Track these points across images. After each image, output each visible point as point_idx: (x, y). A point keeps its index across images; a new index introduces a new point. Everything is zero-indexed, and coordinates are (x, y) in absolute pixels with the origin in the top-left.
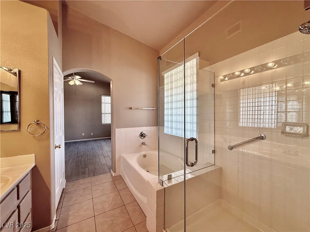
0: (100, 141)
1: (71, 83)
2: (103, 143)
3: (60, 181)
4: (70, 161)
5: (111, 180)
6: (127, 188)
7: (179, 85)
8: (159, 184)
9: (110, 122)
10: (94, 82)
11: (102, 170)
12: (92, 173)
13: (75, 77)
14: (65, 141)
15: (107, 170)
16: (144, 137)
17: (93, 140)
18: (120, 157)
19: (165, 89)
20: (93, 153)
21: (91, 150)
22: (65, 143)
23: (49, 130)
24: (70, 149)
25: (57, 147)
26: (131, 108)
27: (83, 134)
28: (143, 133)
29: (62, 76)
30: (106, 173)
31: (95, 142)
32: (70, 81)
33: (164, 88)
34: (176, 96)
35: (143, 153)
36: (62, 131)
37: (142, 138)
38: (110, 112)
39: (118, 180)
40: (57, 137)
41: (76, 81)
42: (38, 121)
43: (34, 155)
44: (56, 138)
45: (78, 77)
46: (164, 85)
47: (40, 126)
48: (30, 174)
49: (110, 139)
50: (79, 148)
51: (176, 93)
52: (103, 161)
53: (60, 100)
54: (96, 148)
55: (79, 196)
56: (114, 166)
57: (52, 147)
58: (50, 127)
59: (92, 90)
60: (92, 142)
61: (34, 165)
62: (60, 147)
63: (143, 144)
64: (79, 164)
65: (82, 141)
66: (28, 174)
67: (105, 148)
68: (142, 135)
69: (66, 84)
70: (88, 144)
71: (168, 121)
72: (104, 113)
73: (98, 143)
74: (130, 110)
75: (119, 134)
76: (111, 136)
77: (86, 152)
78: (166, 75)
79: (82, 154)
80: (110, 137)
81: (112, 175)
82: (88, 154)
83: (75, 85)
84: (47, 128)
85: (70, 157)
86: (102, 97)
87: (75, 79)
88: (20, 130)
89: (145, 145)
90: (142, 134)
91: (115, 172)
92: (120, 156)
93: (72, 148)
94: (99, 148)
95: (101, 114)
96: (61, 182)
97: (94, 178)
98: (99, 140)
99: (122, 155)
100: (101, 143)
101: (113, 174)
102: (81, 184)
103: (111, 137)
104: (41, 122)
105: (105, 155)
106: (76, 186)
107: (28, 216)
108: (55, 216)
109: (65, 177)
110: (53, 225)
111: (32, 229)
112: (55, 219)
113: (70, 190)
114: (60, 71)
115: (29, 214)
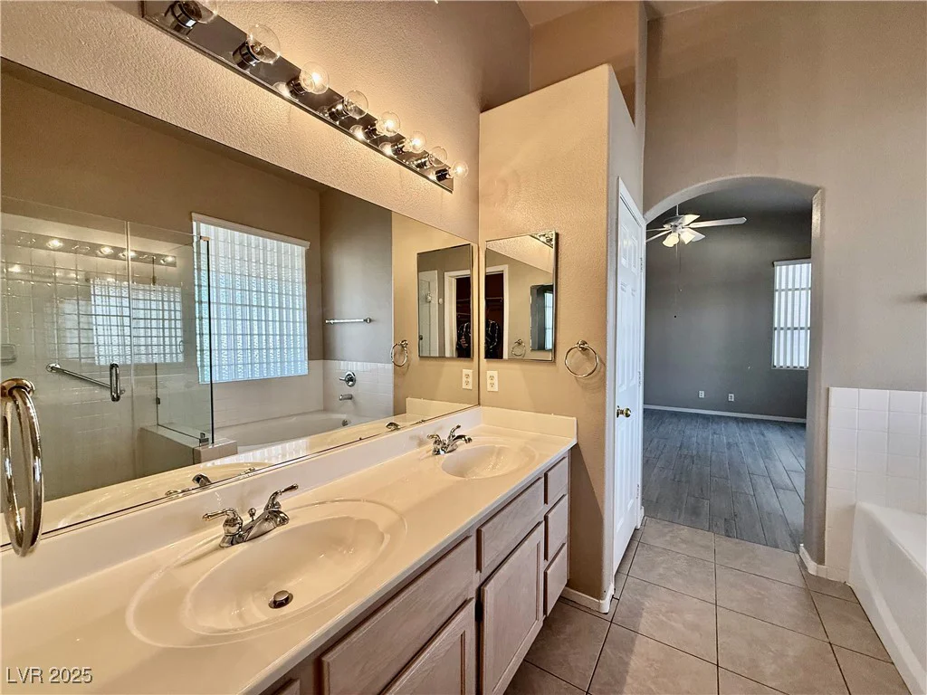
1: (670, 241)
2: (776, 438)
3: (626, 504)
4: (660, 464)
5: (796, 581)
9: (800, 360)
10: (743, 221)
11: (758, 526)
12: (721, 523)
13: (680, 221)
15: (783, 536)
17: (736, 419)
18: (851, 510)
20: (731, 459)
21: (726, 450)
23: (605, 365)
24: (661, 429)
25: (622, 413)
27: (702, 395)
29: (640, 226)
30: (777, 547)
31: (741, 424)
32: (665, 237)
36: (636, 375)
38: (805, 323)
39: (836, 602)
40: (624, 387)
41: (685, 232)
42: (584, 343)
43: (575, 419)
44: (619, 391)
45: (690, 218)
47: (588, 355)
48: (567, 459)
49: (803, 425)
50: (688, 432)
52: (769, 499)
53: (634, 290)
54: (744, 447)
55: (674, 572)
56: (816, 532)
57: (610, 413)
58: (606, 358)
59: (738, 251)
60: (731, 423)
61: (574, 442)
62: (628, 416)
64: (684, 479)
65: (698, 414)
66: (564, 458)
67: (783, 458)
70: (715, 426)
72: (782, 326)
73: (753, 433)
76: (804, 417)
77: (706, 450)
79: (695, 453)
80: (801, 420)
81: (803, 566)
82: (713, 458)
83: (681, 243)
84: (600, 360)
85: (659, 452)
86: (778, 268)
87: (680, 226)
88: (554, 362)
91: (820, 560)
92: (853, 507)
93: (670, 428)
94: (754, 450)
95: (770, 330)
96: (629, 506)
97: (727, 544)
98: (757, 421)
99: (864, 505)
100: (765, 432)
101: (812, 567)
102: (683, 541)
103: (808, 421)
104: (591, 345)
105: (778, 482)
106: (668, 538)
107: (561, 548)
108: (612, 586)
109: (643, 499)
110: (606, 605)
111: (568, 581)
112: (610, 592)
113: (652, 542)
114: (638, 214)
115: (564, 544)
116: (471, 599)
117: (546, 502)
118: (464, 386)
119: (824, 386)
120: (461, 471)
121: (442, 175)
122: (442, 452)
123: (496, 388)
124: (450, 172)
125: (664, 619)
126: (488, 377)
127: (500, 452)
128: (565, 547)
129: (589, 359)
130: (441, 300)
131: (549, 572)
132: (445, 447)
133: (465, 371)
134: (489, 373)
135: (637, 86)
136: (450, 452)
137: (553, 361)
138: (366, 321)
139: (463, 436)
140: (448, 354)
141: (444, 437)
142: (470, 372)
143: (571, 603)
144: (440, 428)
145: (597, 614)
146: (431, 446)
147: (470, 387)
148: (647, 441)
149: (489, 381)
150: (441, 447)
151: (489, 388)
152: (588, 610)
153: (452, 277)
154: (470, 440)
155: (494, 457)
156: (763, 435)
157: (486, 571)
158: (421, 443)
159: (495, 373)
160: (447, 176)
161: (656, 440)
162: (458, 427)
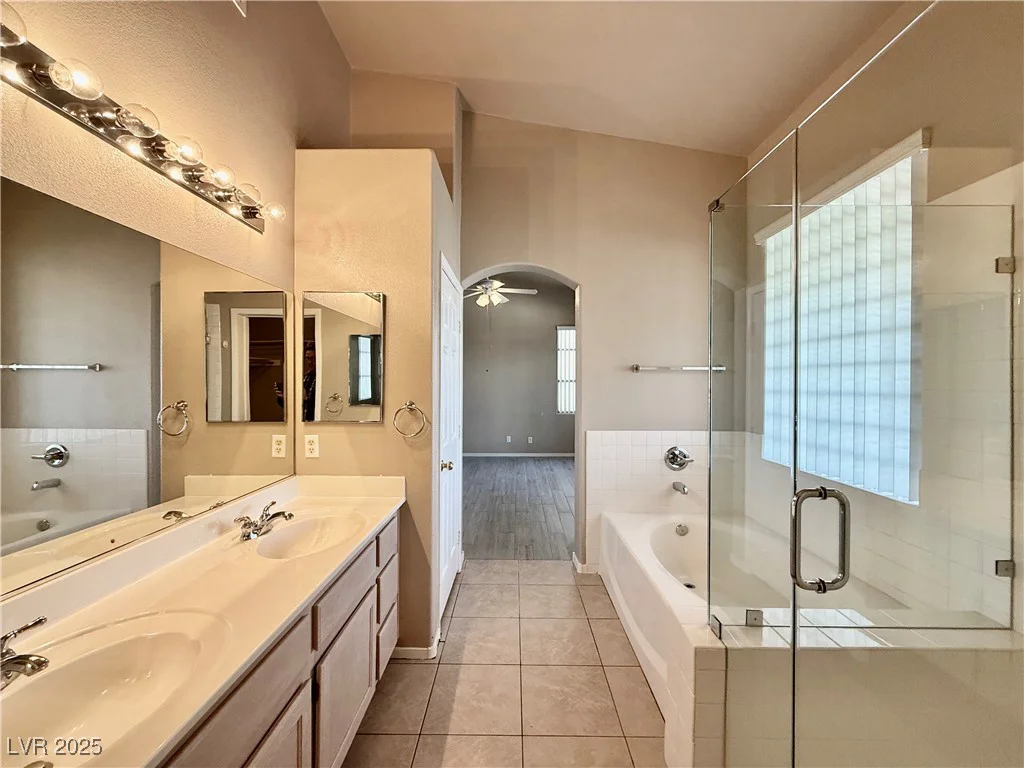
0: (551, 462)
1: (482, 302)
2: (559, 471)
3: (450, 552)
4: (476, 508)
5: (571, 581)
6: (615, 617)
7: (826, 274)
8: (709, 629)
9: (573, 409)
10: (535, 292)
11: (548, 546)
12: (523, 551)
13: (490, 285)
14: (464, 452)
15: (563, 549)
16: (682, 465)
17: (533, 458)
18: (599, 518)
19: (770, 292)
20: (530, 495)
21: (527, 487)
22: (464, 458)
23: (431, 423)
24: (476, 476)
25: (446, 467)
26: (637, 369)
27: (509, 438)
28: (677, 452)
29: (458, 292)
30: (559, 559)
31: (537, 463)
32: (477, 297)
33: (762, 292)
34: (813, 319)
35: (678, 519)
36: (457, 429)
37: (674, 469)
38: (573, 378)
39: (591, 589)
40: (447, 443)
41: (494, 295)
42: (412, 404)
43: (403, 478)
44: (443, 446)
45: (497, 284)
46: (762, 279)
47: (415, 415)
48: (396, 519)
49: (573, 459)
50: (498, 475)
51: (814, 305)
52: (555, 523)
53: (454, 351)
54: (539, 482)
55: (489, 602)
56: (580, 541)
57: (436, 466)
58: (432, 417)
59: (531, 314)
60: (530, 464)
61: (402, 501)
62: (450, 468)
63: (676, 487)
64: (495, 519)
65: (506, 458)
66: (394, 517)
67: (563, 487)
68: (674, 459)
69: (469, 304)
70: (519, 467)
71: (781, 415)
72: (563, 378)
73: (545, 468)
74: (635, 374)
75: (598, 446)
76: (574, 452)
77: (512, 489)
78: (771, 243)
79: (504, 493)
80: (572, 455)
81: (575, 569)
82: (518, 495)
83: (491, 304)
84: (427, 419)
85: (476, 497)
86: (559, 332)
87: (490, 290)
88: (383, 422)
89: (684, 493)
90: (673, 454)
91: (584, 561)
92: (600, 516)
93: (481, 474)
94: (546, 483)
95: (557, 381)
96: (452, 553)
97: (526, 567)
98: (548, 458)
99: (606, 514)
100: (554, 468)
101: (580, 567)
102: (496, 573)
103: (576, 455)
104: (418, 405)
105: (561, 507)
106: (484, 574)
107: (392, 608)
108: (439, 629)
109: (463, 544)
110: (434, 650)
111: (398, 640)
112: (437, 637)
113: (469, 581)
114: (456, 281)
115: (393, 605)
116: (307, 681)
117: (378, 565)
118: (274, 454)
119: (583, 431)
120: (278, 552)
121: (250, 213)
122: (253, 536)
123: (316, 454)
124: (262, 211)
125: (482, 644)
126: (307, 441)
127: (324, 524)
128: (396, 607)
129: (417, 418)
130: (225, 343)
131: (380, 635)
132: (258, 530)
133: (276, 437)
134: (308, 438)
135: (455, 169)
136: (264, 533)
137: (381, 422)
138: (93, 368)
139: (283, 513)
140: (235, 418)
141: (256, 518)
142: (283, 438)
143: (401, 661)
144: (247, 508)
145: (426, 662)
146: (239, 530)
147: (282, 454)
148: (465, 488)
149: (308, 447)
150: (251, 529)
151: (308, 454)
152: (418, 661)
153: (243, 315)
154: (291, 515)
155: (318, 530)
156: (552, 470)
157: (322, 647)
158: (223, 529)
159: (315, 438)
160: (257, 215)
161: (472, 486)
162: (274, 503)
